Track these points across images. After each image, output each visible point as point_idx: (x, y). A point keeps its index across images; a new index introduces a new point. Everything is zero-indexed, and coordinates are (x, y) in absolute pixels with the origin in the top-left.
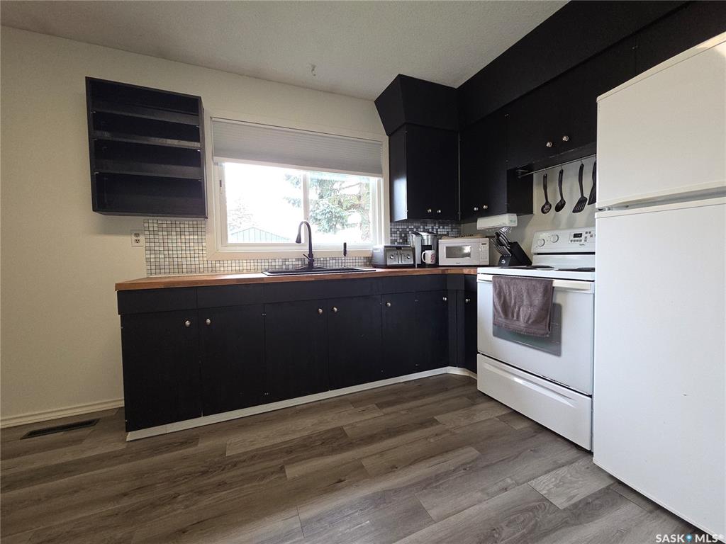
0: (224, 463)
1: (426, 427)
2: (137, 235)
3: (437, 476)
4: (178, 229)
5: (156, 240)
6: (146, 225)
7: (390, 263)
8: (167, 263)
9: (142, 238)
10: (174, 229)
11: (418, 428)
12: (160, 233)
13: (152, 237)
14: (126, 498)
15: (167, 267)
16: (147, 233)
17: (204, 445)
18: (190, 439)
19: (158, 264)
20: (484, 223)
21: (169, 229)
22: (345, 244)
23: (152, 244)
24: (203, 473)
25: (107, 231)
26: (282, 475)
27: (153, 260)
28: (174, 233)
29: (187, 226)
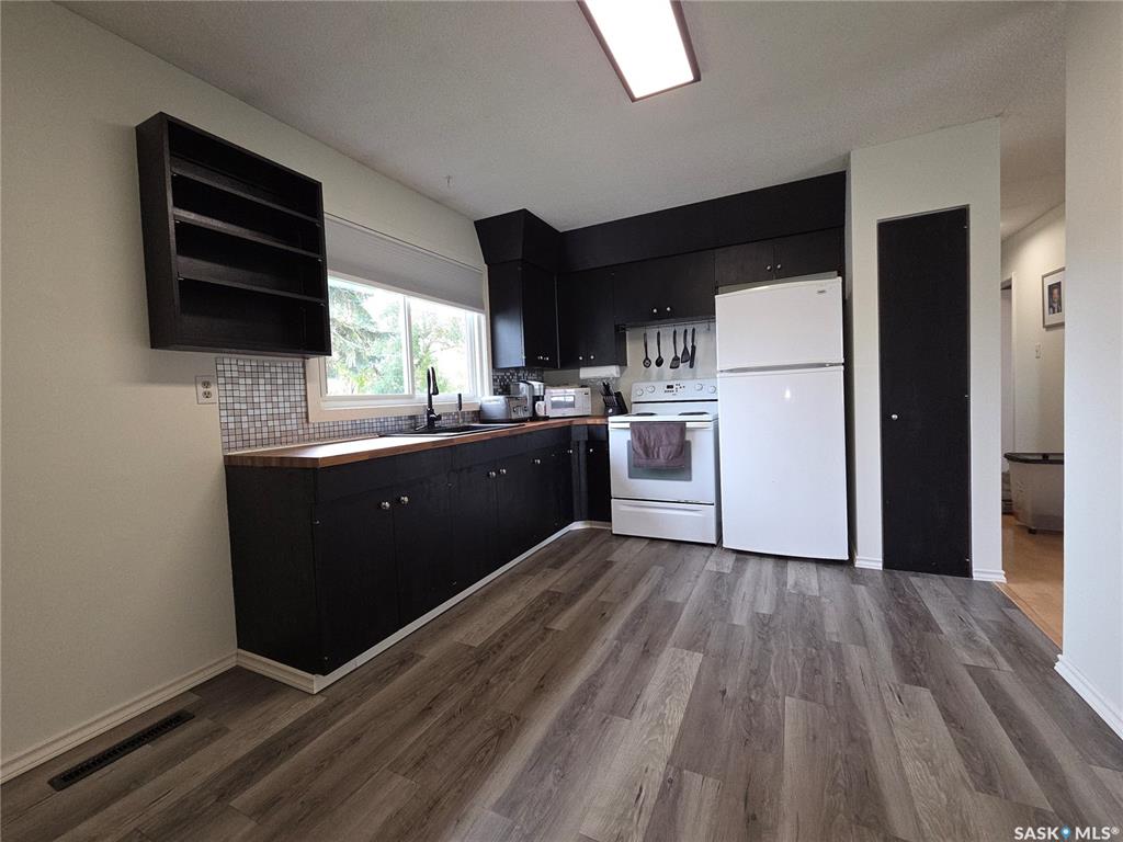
2: (206, 384)
6: (220, 367)
15: (252, 437)
16: (221, 380)
19: (239, 431)
20: (586, 373)
21: (255, 375)
22: (460, 395)
23: (230, 400)
24: (480, 662)
27: (231, 426)
28: (262, 381)
29: (279, 370)
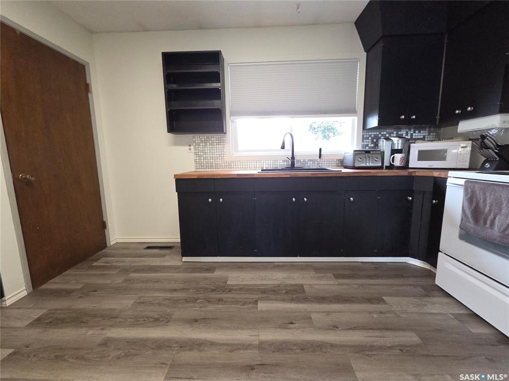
0: (224, 288)
1: (372, 303)
2: (190, 146)
3: (371, 347)
4: (210, 142)
5: (199, 149)
6: (194, 139)
7: (357, 165)
8: (205, 163)
9: (192, 147)
10: (208, 142)
11: (366, 302)
12: (201, 144)
13: (197, 146)
14: (175, 292)
15: (205, 165)
16: (194, 144)
17: (218, 273)
18: (211, 268)
19: (200, 163)
20: (465, 126)
21: (206, 142)
22: (320, 150)
23: (197, 151)
24: (213, 290)
25: (176, 144)
26: (255, 306)
27: (198, 161)
28: (208, 144)
29: (215, 139)
